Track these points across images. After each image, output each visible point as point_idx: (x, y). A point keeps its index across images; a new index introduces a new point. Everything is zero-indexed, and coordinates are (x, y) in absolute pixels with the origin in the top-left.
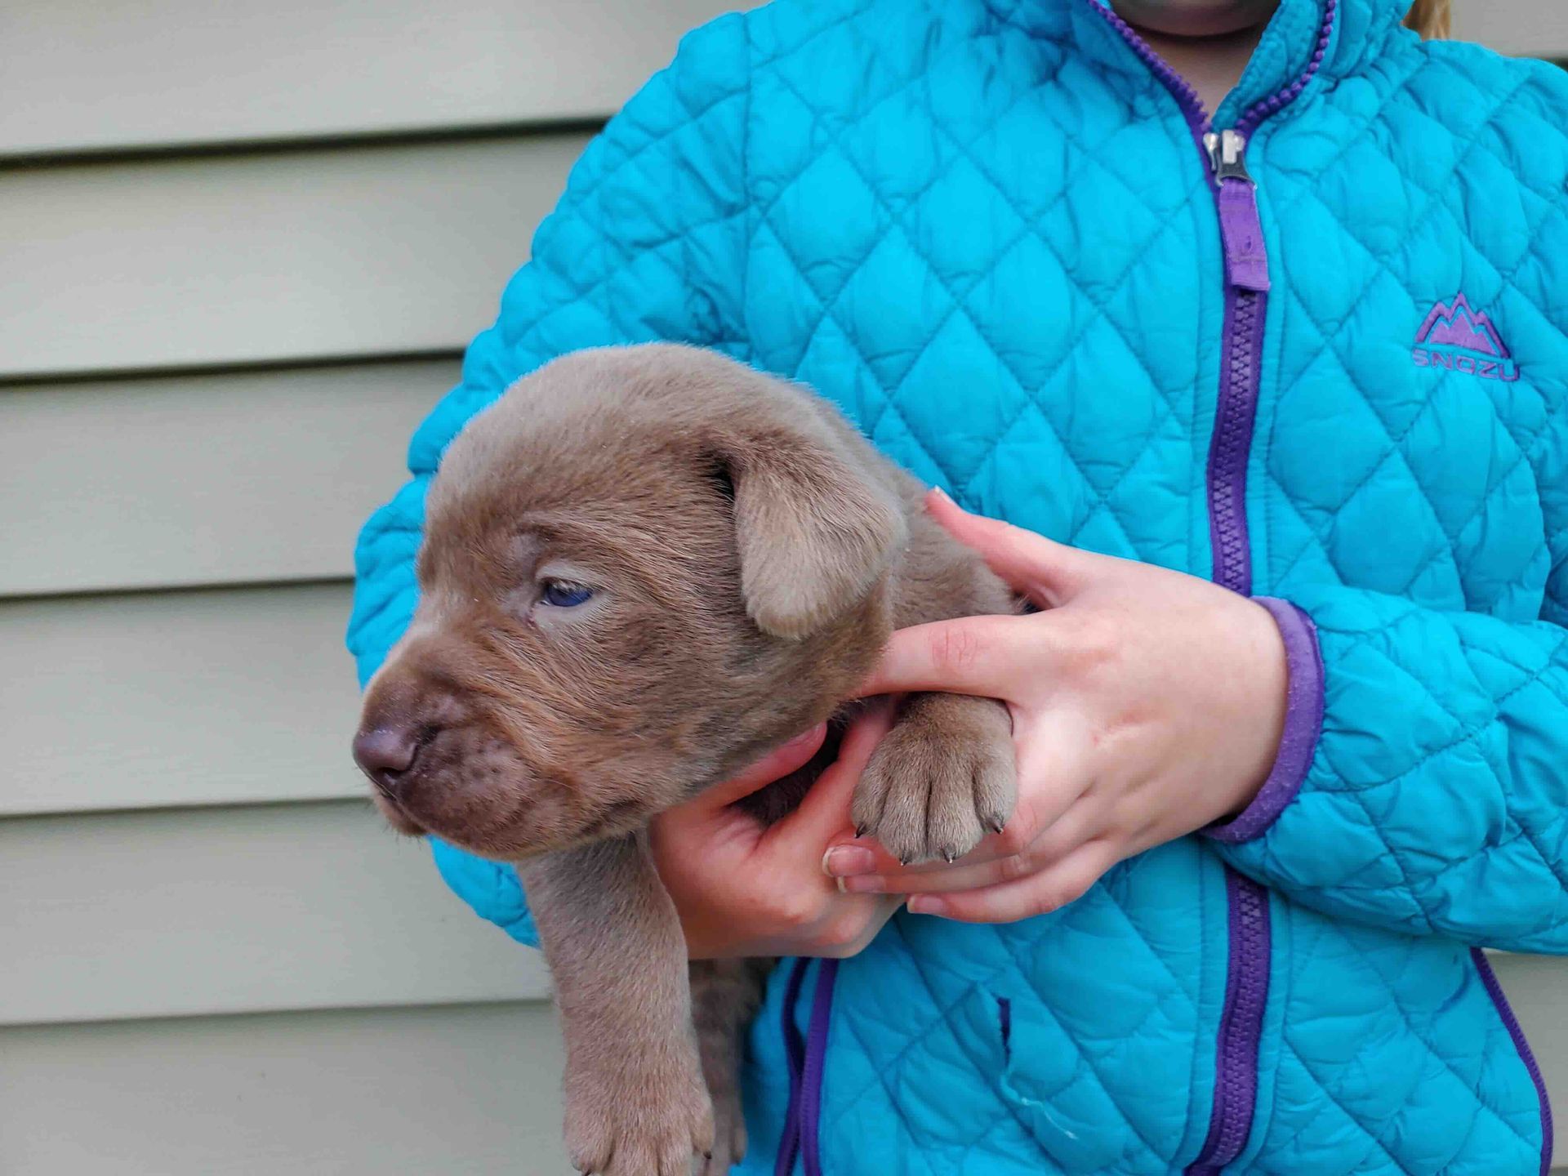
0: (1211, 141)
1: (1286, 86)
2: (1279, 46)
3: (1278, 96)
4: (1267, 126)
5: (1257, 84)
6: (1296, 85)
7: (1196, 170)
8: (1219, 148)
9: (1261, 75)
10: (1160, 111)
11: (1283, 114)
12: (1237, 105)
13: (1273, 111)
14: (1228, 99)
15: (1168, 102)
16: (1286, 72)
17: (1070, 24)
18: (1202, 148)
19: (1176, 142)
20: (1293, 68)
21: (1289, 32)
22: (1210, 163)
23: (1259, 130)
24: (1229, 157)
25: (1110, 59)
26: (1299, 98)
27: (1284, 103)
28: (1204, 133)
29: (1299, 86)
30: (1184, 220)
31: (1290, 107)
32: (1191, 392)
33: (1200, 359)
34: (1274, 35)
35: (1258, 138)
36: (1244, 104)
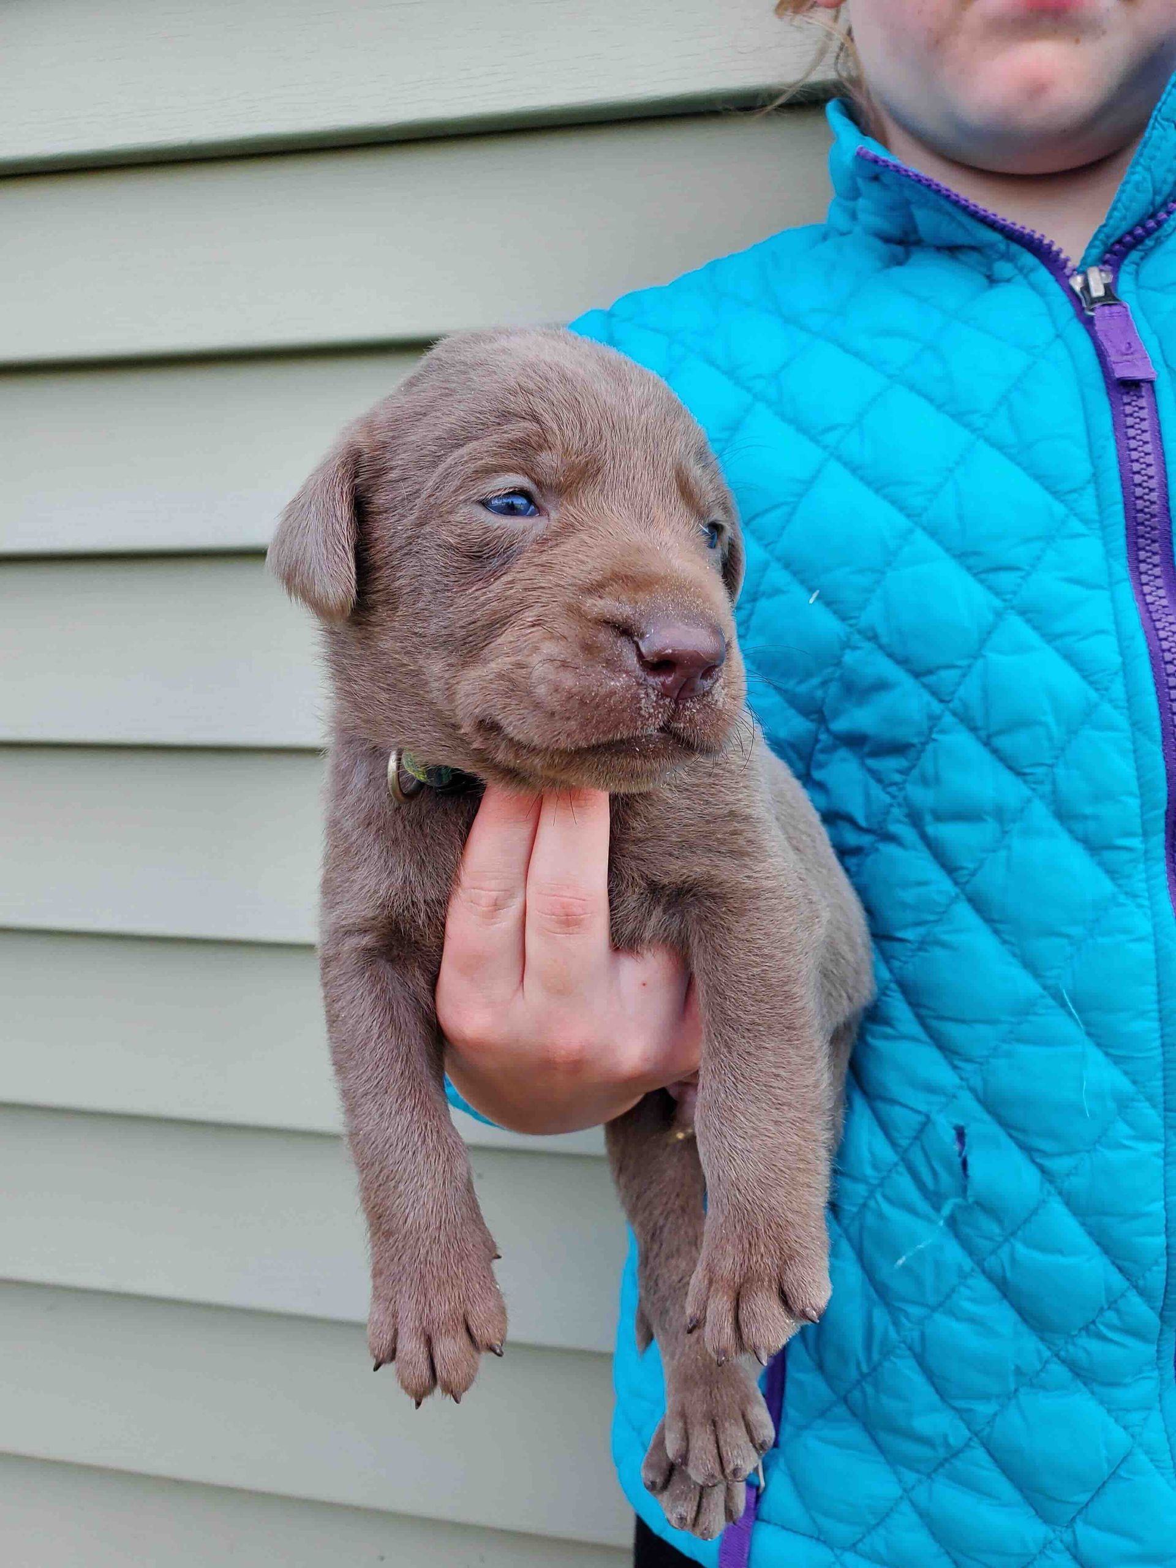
0: (1077, 283)
1: (1153, 216)
2: (1144, 179)
3: (1143, 227)
4: (1134, 255)
5: (1124, 218)
6: (1162, 215)
7: (1065, 309)
8: (1086, 287)
9: (1127, 209)
10: (1021, 270)
11: (1149, 243)
12: (1105, 244)
13: (1138, 241)
14: (1095, 237)
15: (1028, 259)
16: (1152, 203)
17: (911, 218)
18: (1070, 291)
19: (1042, 294)
20: (1159, 199)
21: (1153, 164)
22: (1079, 301)
23: (1126, 262)
24: (1097, 291)
25: (961, 238)
26: (1165, 225)
27: (1149, 232)
28: (1068, 277)
29: (1165, 216)
30: (1059, 351)
31: (1156, 234)
32: (1090, 490)
33: (1094, 458)
34: (1139, 169)
35: (1127, 267)
36: (1112, 240)
